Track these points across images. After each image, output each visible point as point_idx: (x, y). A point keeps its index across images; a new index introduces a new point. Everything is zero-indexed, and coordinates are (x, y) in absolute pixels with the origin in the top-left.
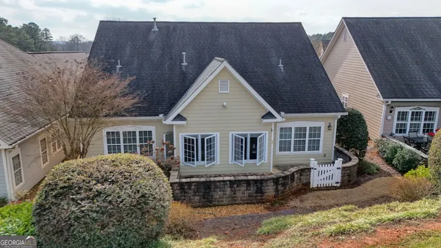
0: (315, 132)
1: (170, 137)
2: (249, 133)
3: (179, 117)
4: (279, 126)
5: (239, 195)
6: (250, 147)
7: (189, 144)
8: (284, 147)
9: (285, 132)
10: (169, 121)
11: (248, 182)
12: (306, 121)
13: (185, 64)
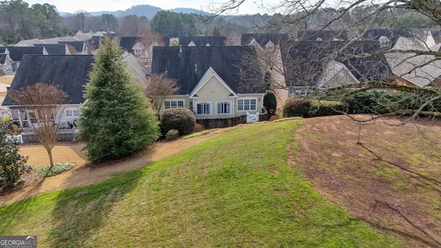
0: (254, 101)
1: (191, 103)
2: (224, 102)
3: (195, 96)
4: (238, 99)
5: (218, 124)
6: (224, 108)
7: (199, 106)
8: (240, 108)
9: (240, 102)
10: (191, 97)
11: (221, 120)
12: (249, 97)
13: (196, 70)
